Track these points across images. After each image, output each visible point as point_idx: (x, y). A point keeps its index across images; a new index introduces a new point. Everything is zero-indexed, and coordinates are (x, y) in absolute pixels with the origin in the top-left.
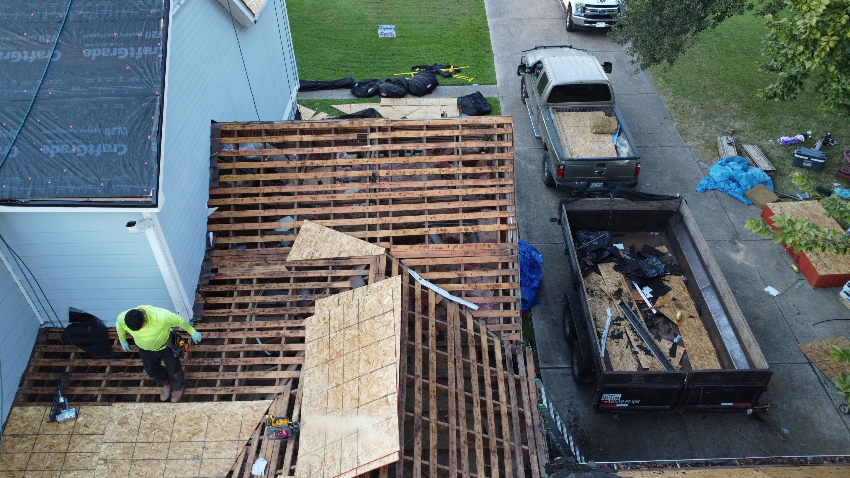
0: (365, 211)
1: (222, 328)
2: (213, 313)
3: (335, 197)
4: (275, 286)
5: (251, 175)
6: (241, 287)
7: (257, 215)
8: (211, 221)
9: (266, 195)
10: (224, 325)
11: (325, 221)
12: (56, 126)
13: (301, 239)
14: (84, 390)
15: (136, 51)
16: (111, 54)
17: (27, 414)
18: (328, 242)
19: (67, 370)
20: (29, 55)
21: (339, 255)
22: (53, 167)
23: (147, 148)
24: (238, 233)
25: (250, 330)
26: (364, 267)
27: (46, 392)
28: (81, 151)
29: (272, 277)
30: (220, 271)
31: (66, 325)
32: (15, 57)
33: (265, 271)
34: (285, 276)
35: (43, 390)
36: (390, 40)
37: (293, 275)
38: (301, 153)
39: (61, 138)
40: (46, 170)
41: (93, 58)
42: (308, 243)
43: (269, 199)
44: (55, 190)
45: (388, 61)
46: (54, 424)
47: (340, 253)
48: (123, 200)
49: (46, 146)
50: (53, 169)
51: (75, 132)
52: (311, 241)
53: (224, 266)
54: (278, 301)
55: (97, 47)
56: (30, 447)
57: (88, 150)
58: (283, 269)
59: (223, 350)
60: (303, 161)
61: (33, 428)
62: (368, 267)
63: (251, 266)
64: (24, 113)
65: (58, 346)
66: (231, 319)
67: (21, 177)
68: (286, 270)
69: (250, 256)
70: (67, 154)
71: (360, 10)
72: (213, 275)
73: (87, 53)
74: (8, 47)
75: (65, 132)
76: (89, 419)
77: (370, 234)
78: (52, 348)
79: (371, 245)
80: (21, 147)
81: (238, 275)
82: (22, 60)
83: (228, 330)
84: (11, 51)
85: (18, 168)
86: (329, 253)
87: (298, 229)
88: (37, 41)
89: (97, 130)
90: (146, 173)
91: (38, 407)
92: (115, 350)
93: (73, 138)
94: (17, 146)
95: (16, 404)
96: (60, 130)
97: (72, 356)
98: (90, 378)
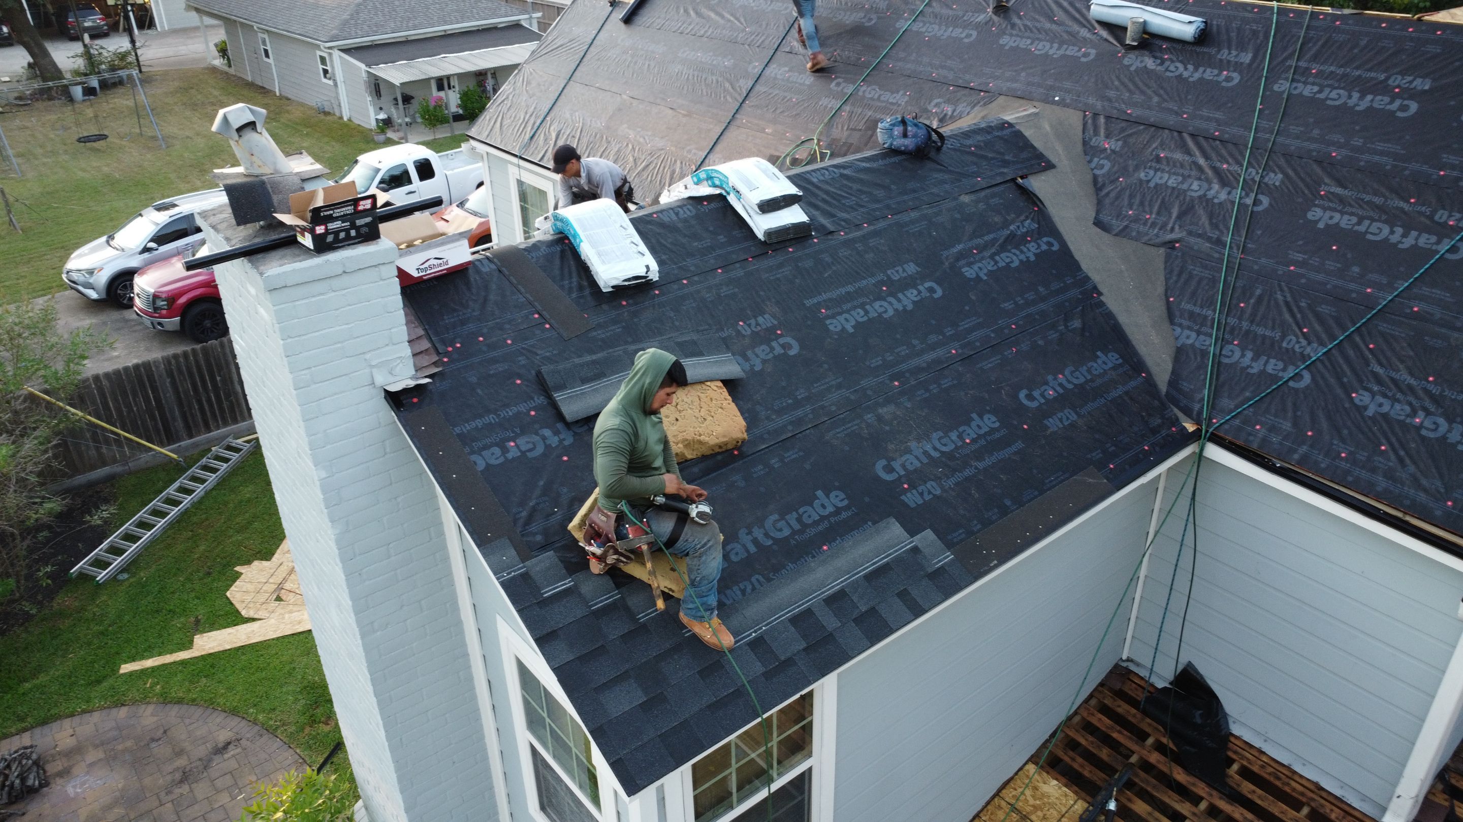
12: (1401, 367)
14: (1150, 814)
17: (1045, 788)
19: (1134, 759)
22: (1363, 433)
27: (1086, 773)
28: (1433, 427)
31: (1160, 684)
32: (1377, 231)
35: (1082, 766)
39: (1401, 391)
40: (1345, 432)
44: (1347, 472)
49: (1366, 394)
50: (1361, 436)
51: (1436, 390)
57: (1449, 431)
64: (1349, 325)
65: (1134, 711)
67: (1295, 424)
70: (1402, 424)
74: (1372, 214)
75: (1413, 382)
78: (1123, 708)
80: (1318, 376)
82: (1386, 240)
84: (1373, 220)
85: (1296, 407)
88: (1431, 218)
91: (1064, 789)
92: (1230, 782)
93: (1426, 399)
94: (1311, 372)
95: (1033, 759)
96: (1404, 376)
97: (1150, 741)
98: (1167, 800)
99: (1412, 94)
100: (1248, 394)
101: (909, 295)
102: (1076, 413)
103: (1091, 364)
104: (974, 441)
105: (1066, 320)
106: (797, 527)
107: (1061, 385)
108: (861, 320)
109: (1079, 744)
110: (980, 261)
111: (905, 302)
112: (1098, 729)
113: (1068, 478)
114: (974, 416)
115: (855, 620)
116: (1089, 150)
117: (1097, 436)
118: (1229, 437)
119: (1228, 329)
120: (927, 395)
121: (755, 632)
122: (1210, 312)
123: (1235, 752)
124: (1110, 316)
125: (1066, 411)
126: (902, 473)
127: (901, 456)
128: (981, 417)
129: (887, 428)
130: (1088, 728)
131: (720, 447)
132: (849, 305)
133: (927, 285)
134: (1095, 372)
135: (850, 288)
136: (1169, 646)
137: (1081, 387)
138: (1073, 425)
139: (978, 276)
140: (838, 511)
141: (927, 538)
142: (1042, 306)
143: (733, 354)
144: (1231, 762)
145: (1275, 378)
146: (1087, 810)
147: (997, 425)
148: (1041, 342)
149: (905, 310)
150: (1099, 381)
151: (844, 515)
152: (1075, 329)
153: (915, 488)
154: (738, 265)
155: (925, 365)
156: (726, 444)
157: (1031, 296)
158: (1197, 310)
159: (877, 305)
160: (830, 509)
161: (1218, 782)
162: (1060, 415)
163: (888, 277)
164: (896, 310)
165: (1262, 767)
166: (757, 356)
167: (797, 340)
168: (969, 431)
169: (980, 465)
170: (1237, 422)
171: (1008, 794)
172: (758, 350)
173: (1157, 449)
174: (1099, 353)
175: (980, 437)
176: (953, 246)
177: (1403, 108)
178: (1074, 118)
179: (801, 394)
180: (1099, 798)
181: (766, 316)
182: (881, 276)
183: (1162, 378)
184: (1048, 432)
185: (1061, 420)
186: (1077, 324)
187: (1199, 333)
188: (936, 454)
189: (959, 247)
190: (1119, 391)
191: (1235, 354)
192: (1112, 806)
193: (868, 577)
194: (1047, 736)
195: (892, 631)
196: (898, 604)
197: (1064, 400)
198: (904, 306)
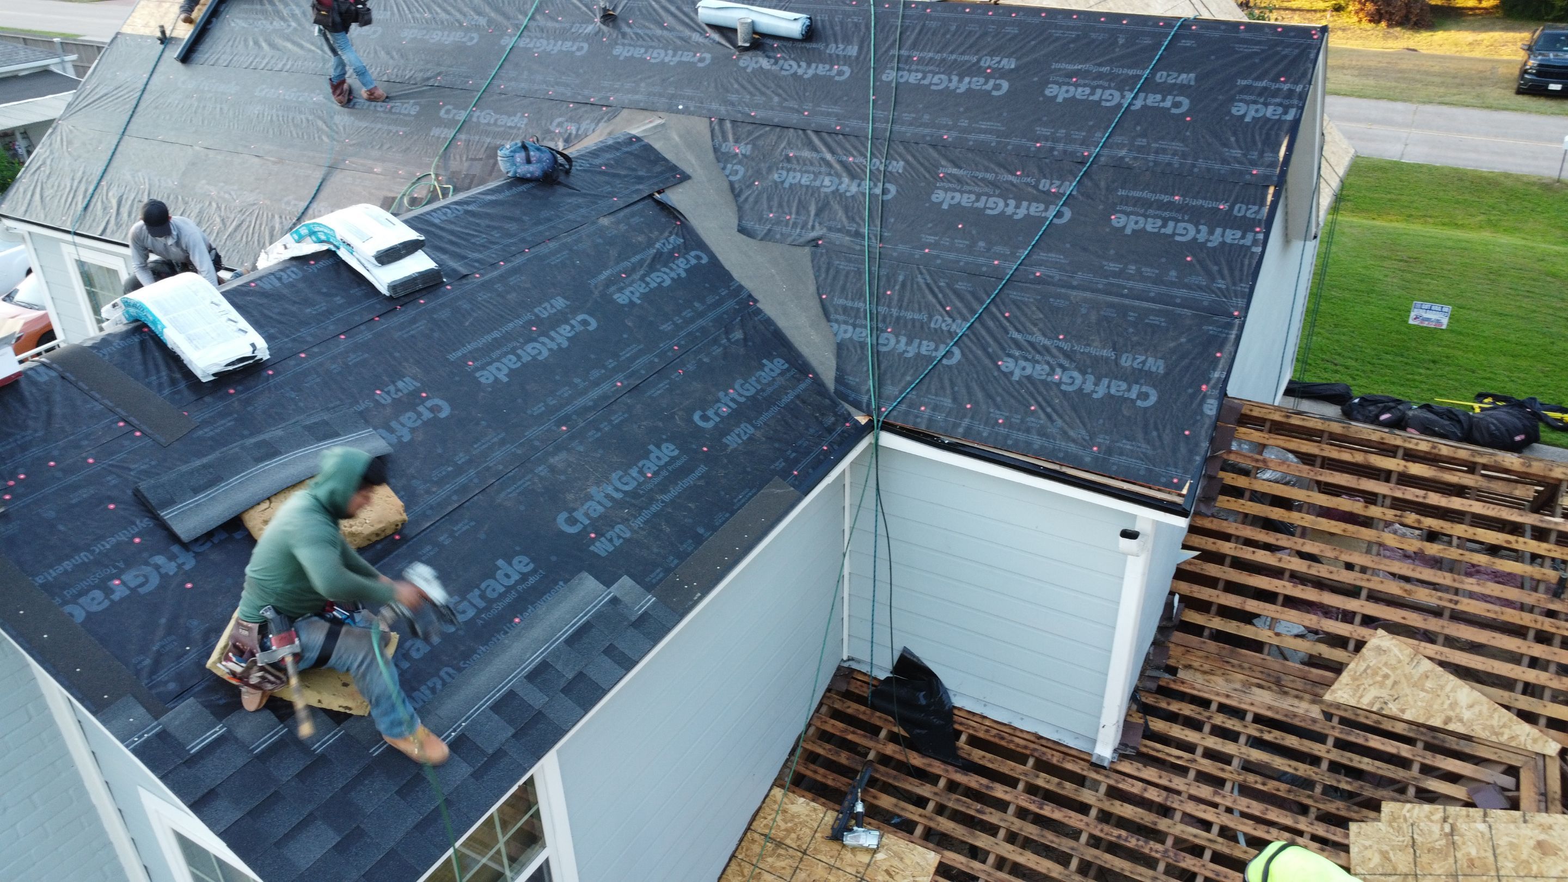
0: (1524, 650)
1: (1173, 785)
2: (1158, 751)
3: (1456, 603)
4: (1292, 741)
5: (1282, 511)
6: (1219, 719)
7: (1278, 590)
8: (1181, 574)
9: (1303, 555)
10: (1178, 783)
11: (1423, 644)
12: (1035, 330)
13: (1363, 666)
14: (896, 806)
15: (1211, 232)
16: (1163, 231)
17: (793, 809)
18: (1423, 690)
19: (871, 756)
20: (1017, 207)
21: (1446, 724)
22: (1013, 397)
23: (1194, 406)
24: (1226, 612)
25: (1229, 810)
26: (1502, 768)
27: (830, 782)
28: (1069, 381)
29: (1289, 720)
30: (1181, 674)
31: (882, 676)
32: (993, 206)
33: (1276, 704)
34: (1317, 728)
35: (825, 776)
36: (1431, 333)
37: (1336, 731)
38: (1398, 494)
39: (1039, 352)
40: (999, 399)
41: (1128, 231)
42: (1379, 679)
43: (1309, 567)
44: (1007, 437)
45: (1422, 371)
46: (836, 846)
47: (1448, 720)
48: (1126, 486)
49: (1010, 360)
50: (1013, 401)
51: (1066, 346)
52: (1386, 676)
53: (1188, 667)
54: (1299, 773)
55: (1137, 214)
56: (789, 872)
57: (1084, 382)
58: (1315, 712)
59: (1171, 831)
60: (1399, 513)
61: (798, 838)
62: (1513, 771)
63: (1247, 685)
64: (985, 297)
65: (863, 708)
66: (1192, 774)
67: (955, 399)
68: (1320, 716)
69: (1246, 665)
70: (1044, 382)
71: (1365, 267)
72: (1167, 676)
73: (1117, 220)
74: (986, 190)
75: (1047, 342)
76: (896, 862)
77: (1526, 703)
78: (852, 708)
79: (1526, 727)
80: (966, 351)
81: (1218, 694)
82: (1003, 212)
83: (1185, 795)
84: (989, 196)
85: (953, 384)
86: (1422, 712)
87: (1360, 645)
88: (1036, 187)
89: (1107, 353)
90: (1183, 449)
91: (813, 804)
92: (961, 753)
93: (1061, 356)
94: (960, 348)
95: (778, 783)
96: (1039, 339)
97: (883, 734)
98: (909, 787)
99: (1003, 74)
100: (908, 378)
101: (562, 332)
102: (753, 426)
103: (758, 374)
104: (656, 474)
105: (727, 333)
106: (482, 604)
107: (733, 400)
108: (514, 367)
109: (819, 755)
110: (630, 285)
111: (559, 339)
112: (833, 735)
113: (755, 494)
114: (651, 447)
115: (563, 691)
116: (722, 157)
117: (777, 445)
118: (899, 423)
119: (880, 318)
120: (599, 434)
121: (454, 731)
122: (861, 304)
123: (961, 724)
124: (768, 322)
125: (742, 426)
126: (587, 522)
127: (582, 504)
128: (658, 447)
129: (563, 478)
130: (824, 736)
131: (377, 535)
132: (498, 352)
133: (580, 317)
134: (765, 381)
135: (496, 334)
136: (882, 637)
137: (753, 398)
138: (751, 439)
139: (631, 301)
140: (524, 577)
141: (625, 586)
142: (701, 322)
143: (375, 428)
144: (959, 733)
145: (931, 359)
146: (837, 819)
147: (676, 453)
148: (706, 360)
149: (560, 349)
150: (769, 390)
151: (532, 580)
152: (737, 340)
153: (603, 535)
154: (362, 327)
155: (591, 403)
156: (383, 530)
157: (688, 313)
158: (849, 304)
159: (529, 348)
160: (516, 577)
161: (950, 756)
162: (737, 431)
163: (537, 316)
164: (550, 350)
165: (987, 731)
166: (403, 425)
167: (447, 400)
168: (650, 465)
169: (666, 498)
170: (903, 407)
171: (759, 825)
172: (404, 418)
173: (836, 447)
174: (765, 361)
175: (661, 468)
176: (600, 273)
177: (997, 87)
178: (701, 126)
179: (461, 458)
180: (846, 804)
181: (407, 379)
182: (529, 316)
183: (828, 376)
184: (729, 450)
185: (739, 435)
186: (738, 335)
187: (855, 326)
188: (618, 496)
189: (606, 274)
190: (791, 396)
191: (892, 342)
192: (860, 808)
193: (570, 641)
194: (786, 756)
195: (605, 692)
196: (607, 663)
197: (740, 414)
198: (559, 344)
